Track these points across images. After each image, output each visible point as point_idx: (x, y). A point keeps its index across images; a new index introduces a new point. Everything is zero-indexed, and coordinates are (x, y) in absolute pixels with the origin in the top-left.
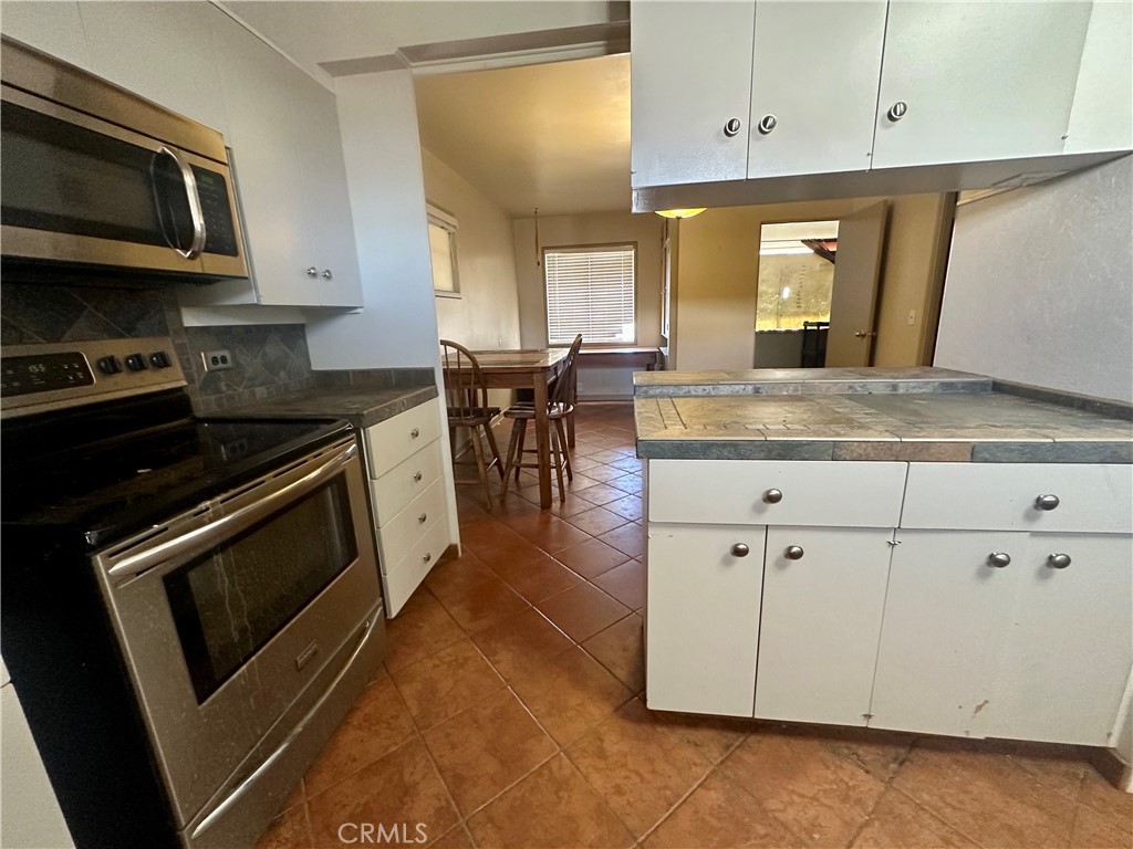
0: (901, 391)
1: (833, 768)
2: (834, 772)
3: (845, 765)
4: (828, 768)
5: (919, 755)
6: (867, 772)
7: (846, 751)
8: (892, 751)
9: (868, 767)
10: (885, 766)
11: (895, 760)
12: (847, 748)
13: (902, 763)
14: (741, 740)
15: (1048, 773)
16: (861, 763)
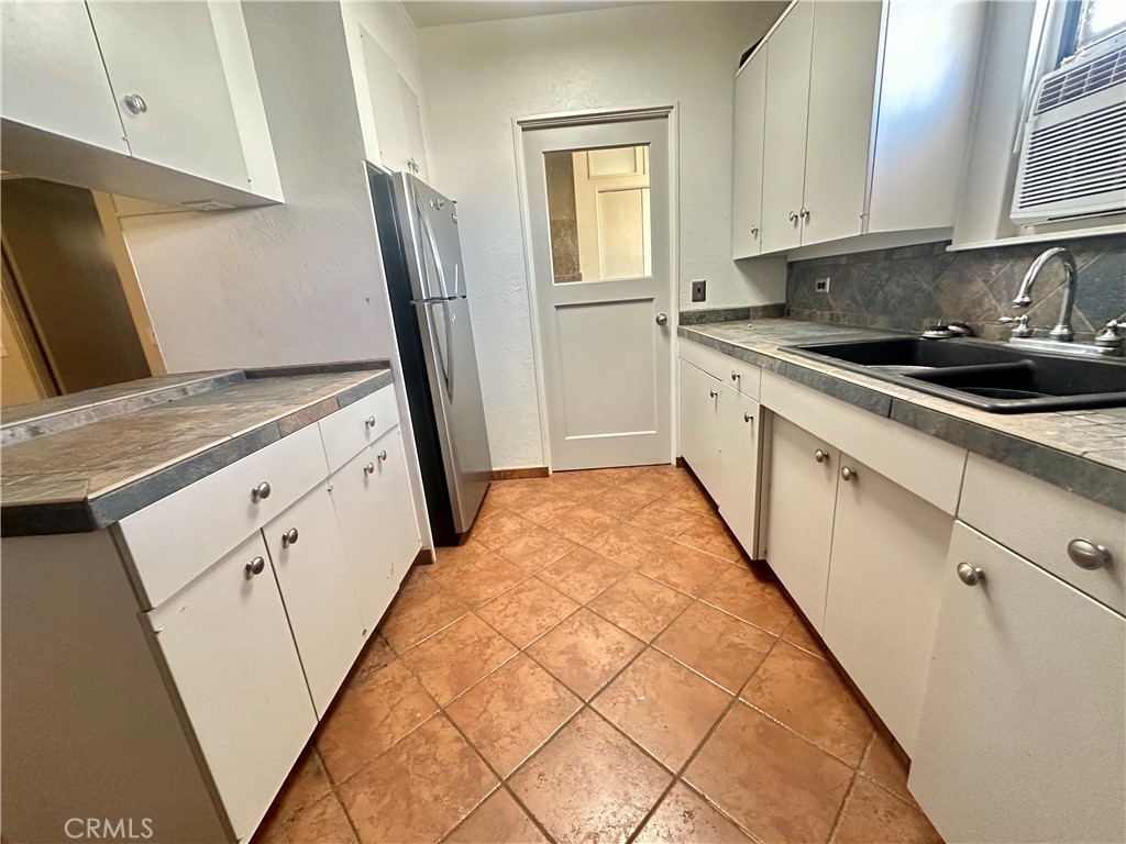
0: (191, 393)
1: (374, 687)
2: (378, 687)
3: (376, 677)
4: (373, 690)
5: (386, 632)
6: (386, 666)
7: (365, 674)
8: (377, 645)
9: (383, 664)
10: (386, 654)
11: (383, 646)
12: (363, 671)
13: (387, 643)
14: (317, 756)
15: (416, 582)
16: (379, 667)
